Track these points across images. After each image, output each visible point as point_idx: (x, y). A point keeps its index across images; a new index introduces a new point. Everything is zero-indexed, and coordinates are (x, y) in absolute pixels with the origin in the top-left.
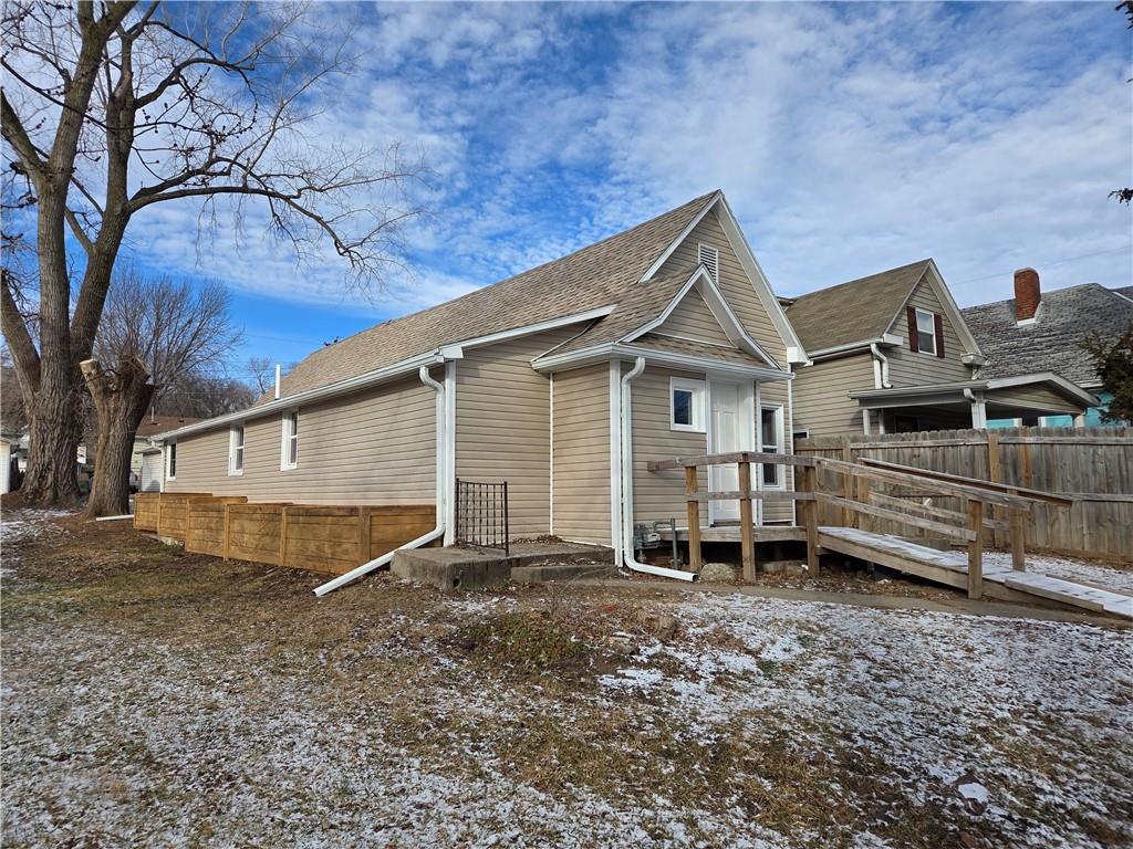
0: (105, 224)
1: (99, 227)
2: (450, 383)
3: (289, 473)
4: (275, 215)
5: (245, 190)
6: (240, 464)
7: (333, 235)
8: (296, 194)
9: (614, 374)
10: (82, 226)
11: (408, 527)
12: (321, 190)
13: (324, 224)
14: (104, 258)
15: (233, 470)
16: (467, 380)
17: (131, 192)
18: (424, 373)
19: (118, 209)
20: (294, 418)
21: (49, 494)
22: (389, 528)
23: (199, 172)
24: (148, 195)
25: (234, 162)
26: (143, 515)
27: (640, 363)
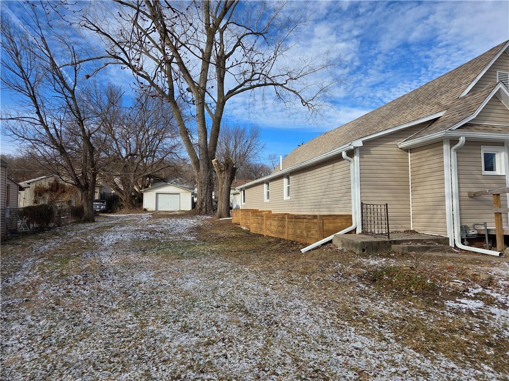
0: (218, 106)
1: (215, 108)
2: (356, 158)
3: (287, 201)
4: (277, 93)
5: (265, 84)
6: (268, 198)
7: (301, 98)
8: (285, 82)
9: (446, 147)
10: (210, 109)
11: (340, 224)
12: (295, 79)
13: (297, 94)
14: (218, 120)
15: (266, 200)
16: (365, 156)
17: (225, 93)
18: (344, 155)
19: (221, 100)
20: (288, 178)
21: (204, 210)
22: (331, 225)
23: (248, 80)
24: (232, 93)
25: (261, 74)
26: (235, 218)
27: (462, 140)
